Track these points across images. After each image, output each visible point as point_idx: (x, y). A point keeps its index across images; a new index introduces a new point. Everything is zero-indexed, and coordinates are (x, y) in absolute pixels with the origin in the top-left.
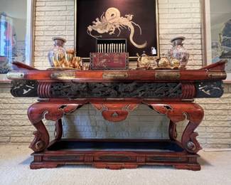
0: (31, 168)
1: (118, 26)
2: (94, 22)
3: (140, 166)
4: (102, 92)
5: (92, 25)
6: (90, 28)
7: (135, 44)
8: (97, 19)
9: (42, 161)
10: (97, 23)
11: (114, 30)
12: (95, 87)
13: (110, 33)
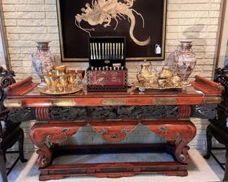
0: (40, 180)
1: (115, 16)
2: (83, 9)
3: (136, 175)
4: (101, 115)
5: (80, 13)
6: (78, 18)
7: (135, 40)
8: (87, 5)
9: (49, 174)
10: (87, 11)
11: (109, 21)
12: (94, 110)
13: (105, 26)
